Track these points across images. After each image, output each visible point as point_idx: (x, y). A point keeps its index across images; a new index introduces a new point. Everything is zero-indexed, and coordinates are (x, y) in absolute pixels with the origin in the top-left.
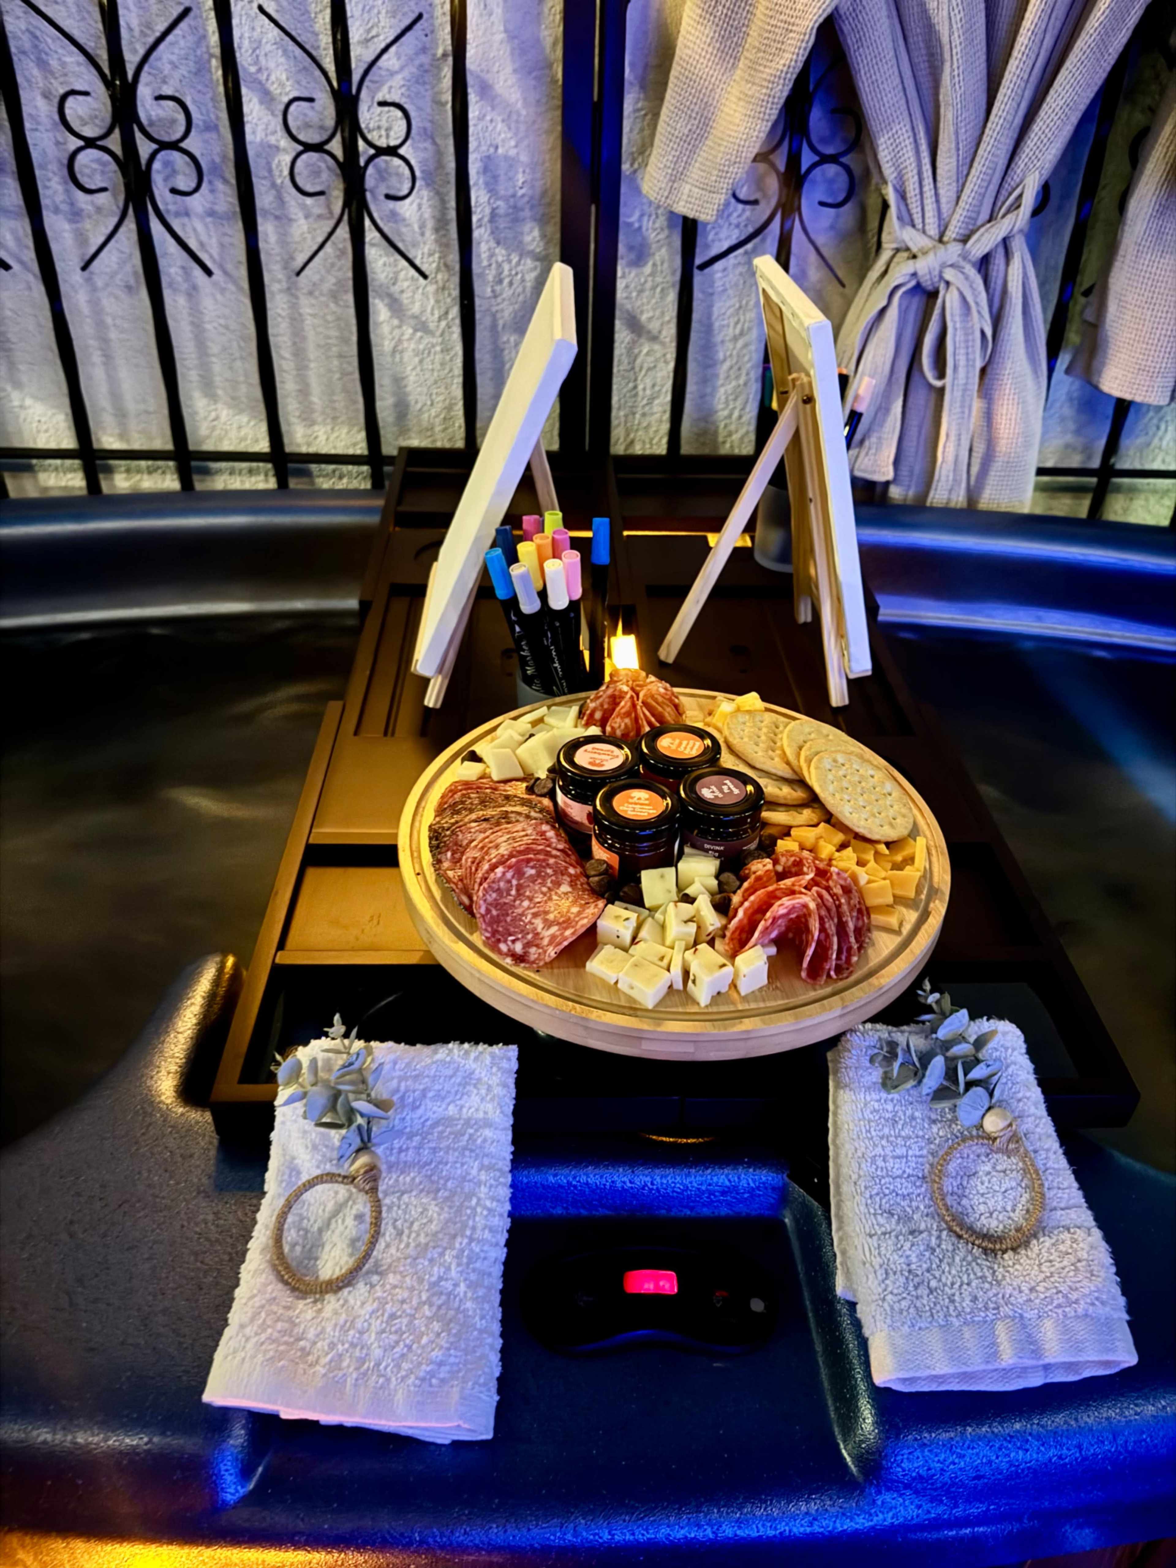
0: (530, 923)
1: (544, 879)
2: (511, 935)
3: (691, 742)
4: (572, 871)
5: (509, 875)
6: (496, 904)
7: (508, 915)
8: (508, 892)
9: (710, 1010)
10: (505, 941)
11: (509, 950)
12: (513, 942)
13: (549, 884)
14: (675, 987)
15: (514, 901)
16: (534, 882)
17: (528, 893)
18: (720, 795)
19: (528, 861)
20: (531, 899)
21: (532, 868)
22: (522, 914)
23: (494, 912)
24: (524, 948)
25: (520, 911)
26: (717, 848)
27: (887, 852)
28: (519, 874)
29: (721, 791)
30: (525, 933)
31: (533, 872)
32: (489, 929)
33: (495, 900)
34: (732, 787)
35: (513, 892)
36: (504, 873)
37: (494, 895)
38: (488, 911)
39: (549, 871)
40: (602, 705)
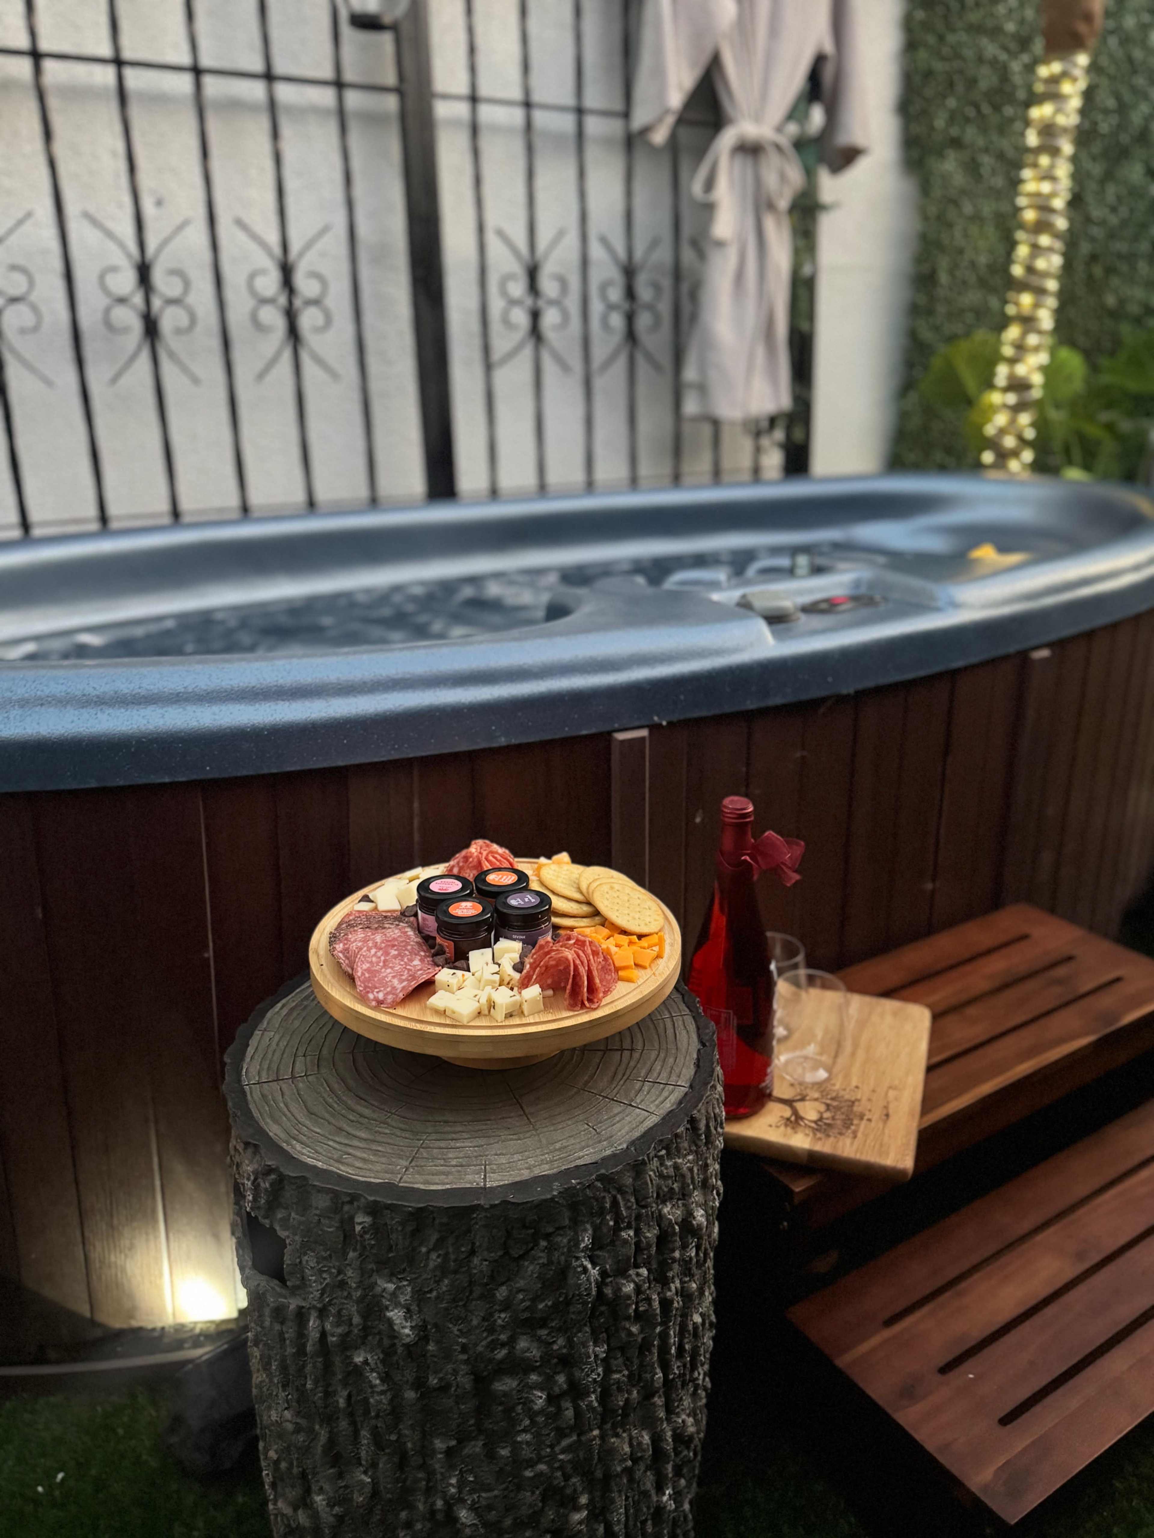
0: (390, 981)
1: (402, 957)
2: (376, 988)
3: (510, 877)
4: (422, 953)
5: (379, 954)
6: (368, 970)
7: (376, 977)
8: (378, 963)
9: (504, 1024)
10: (372, 992)
11: (375, 997)
12: (378, 992)
13: (406, 960)
14: (483, 1012)
15: (381, 969)
16: (395, 959)
17: (391, 965)
18: (522, 903)
19: (393, 946)
20: (392, 968)
21: (395, 950)
22: (386, 976)
23: (367, 975)
24: (384, 996)
25: (384, 975)
26: (522, 937)
27: (637, 940)
28: (387, 953)
29: (523, 901)
30: (385, 986)
31: (396, 953)
32: (363, 985)
33: (369, 967)
34: (530, 898)
35: (381, 964)
36: (376, 952)
37: (368, 965)
38: (363, 974)
39: (407, 952)
40: (458, 863)
